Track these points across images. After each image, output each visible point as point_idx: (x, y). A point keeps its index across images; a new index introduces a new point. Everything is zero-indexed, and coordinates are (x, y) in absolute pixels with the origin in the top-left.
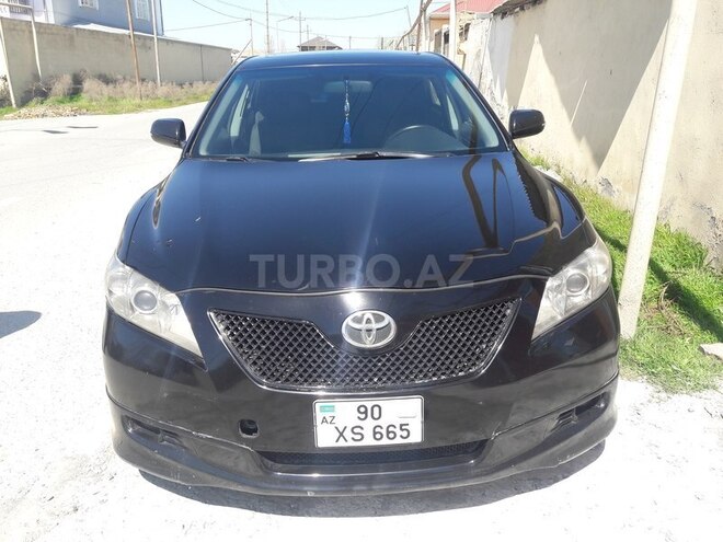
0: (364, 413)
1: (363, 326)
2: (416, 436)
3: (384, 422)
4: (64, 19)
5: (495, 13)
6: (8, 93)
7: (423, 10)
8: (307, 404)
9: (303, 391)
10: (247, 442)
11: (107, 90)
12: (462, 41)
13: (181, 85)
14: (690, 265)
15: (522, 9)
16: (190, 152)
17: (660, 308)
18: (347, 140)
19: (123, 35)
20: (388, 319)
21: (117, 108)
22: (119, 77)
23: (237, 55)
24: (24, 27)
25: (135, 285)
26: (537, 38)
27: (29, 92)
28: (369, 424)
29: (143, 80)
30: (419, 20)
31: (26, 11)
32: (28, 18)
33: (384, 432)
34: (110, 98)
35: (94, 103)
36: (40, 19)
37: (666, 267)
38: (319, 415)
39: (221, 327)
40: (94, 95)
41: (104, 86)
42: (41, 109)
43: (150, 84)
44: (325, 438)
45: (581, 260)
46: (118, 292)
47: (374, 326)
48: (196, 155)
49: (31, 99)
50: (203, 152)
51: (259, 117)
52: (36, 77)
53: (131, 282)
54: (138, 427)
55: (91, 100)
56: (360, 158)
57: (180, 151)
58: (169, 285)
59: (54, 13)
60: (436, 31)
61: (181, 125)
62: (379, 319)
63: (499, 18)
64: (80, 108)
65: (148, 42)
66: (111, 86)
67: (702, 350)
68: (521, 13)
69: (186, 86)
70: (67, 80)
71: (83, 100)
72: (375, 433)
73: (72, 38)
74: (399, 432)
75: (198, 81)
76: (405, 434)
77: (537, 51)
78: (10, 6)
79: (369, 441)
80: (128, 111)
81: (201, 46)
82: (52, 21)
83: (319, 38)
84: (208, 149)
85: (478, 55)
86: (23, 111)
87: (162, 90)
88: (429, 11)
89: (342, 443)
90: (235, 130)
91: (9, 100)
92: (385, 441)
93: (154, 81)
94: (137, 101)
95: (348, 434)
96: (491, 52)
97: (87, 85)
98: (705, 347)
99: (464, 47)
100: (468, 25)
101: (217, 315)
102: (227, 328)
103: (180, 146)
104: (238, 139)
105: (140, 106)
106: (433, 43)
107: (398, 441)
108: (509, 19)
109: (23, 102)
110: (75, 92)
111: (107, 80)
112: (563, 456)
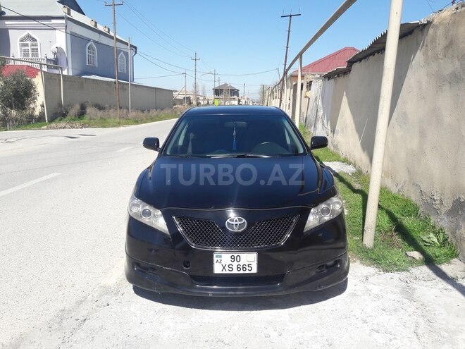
0: (233, 259)
1: (234, 223)
2: (255, 270)
3: (241, 263)
4: (77, 72)
5: (325, 77)
6: (44, 113)
7: (285, 73)
8: (211, 254)
9: (209, 249)
10: (186, 271)
11: (100, 113)
12: (308, 91)
13: (143, 111)
14: (411, 215)
15: (338, 76)
16: (162, 153)
17: (392, 236)
18: (234, 148)
19: (111, 82)
20: (244, 220)
21: (106, 124)
22: (107, 106)
23: (177, 93)
24: (57, 78)
25: (142, 207)
26: (345, 93)
27: (56, 113)
28: (235, 264)
29: (121, 108)
30: (283, 78)
31: (56, 68)
32: (57, 72)
33: (241, 267)
34: (101, 118)
35: (92, 121)
36: (65, 73)
37: (398, 215)
38: (215, 259)
39: (178, 223)
40: (93, 117)
41: (98, 111)
42: (62, 124)
43: (125, 111)
44: (218, 269)
45: (329, 202)
46: (135, 210)
47: (238, 223)
48: (165, 154)
49: (56, 118)
50: (168, 153)
51: (192, 136)
52: (60, 104)
53: (141, 206)
54: (139, 268)
55: (91, 119)
56: (238, 157)
57: (158, 153)
58: (157, 206)
59: (72, 68)
60: (294, 83)
61: (157, 140)
62: (240, 220)
63: (326, 80)
64: (85, 123)
65: (125, 86)
66: (102, 111)
67: (406, 254)
68: (338, 78)
69: (146, 112)
70: (78, 107)
71: (86, 119)
72: (238, 268)
73: (82, 84)
74: (248, 268)
75: (153, 108)
76: (250, 269)
77: (345, 100)
78: (48, 65)
79: (235, 271)
80: (113, 126)
81: (156, 88)
82: (71, 74)
83: (226, 84)
84: (170, 152)
85: (316, 99)
86: (53, 125)
87: (132, 114)
88: (289, 74)
89: (224, 272)
90: (181, 142)
91: (44, 118)
92: (242, 272)
93: (128, 108)
94: (118, 120)
95: (227, 268)
96: (323, 98)
97: (88, 110)
98: (408, 253)
99: (308, 94)
100: (311, 82)
101: (176, 218)
102: (180, 223)
103: (157, 150)
104: (182, 147)
105: (119, 123)
106: (292, 90)
107: (247, 272)
108: (332, 81)
109: (52, 120)
110: (82, 114)
111: (100, 108)
112: (320, 286)
